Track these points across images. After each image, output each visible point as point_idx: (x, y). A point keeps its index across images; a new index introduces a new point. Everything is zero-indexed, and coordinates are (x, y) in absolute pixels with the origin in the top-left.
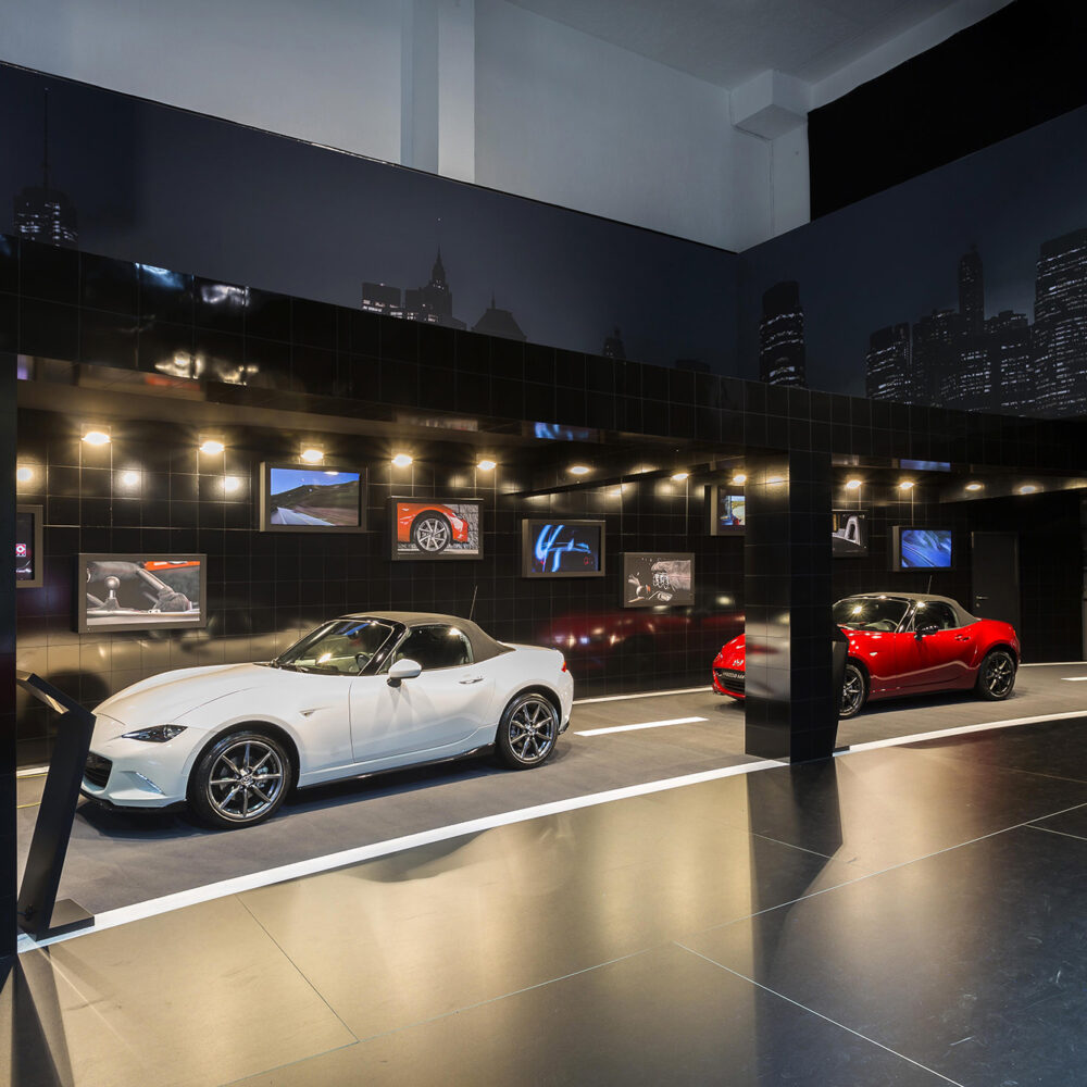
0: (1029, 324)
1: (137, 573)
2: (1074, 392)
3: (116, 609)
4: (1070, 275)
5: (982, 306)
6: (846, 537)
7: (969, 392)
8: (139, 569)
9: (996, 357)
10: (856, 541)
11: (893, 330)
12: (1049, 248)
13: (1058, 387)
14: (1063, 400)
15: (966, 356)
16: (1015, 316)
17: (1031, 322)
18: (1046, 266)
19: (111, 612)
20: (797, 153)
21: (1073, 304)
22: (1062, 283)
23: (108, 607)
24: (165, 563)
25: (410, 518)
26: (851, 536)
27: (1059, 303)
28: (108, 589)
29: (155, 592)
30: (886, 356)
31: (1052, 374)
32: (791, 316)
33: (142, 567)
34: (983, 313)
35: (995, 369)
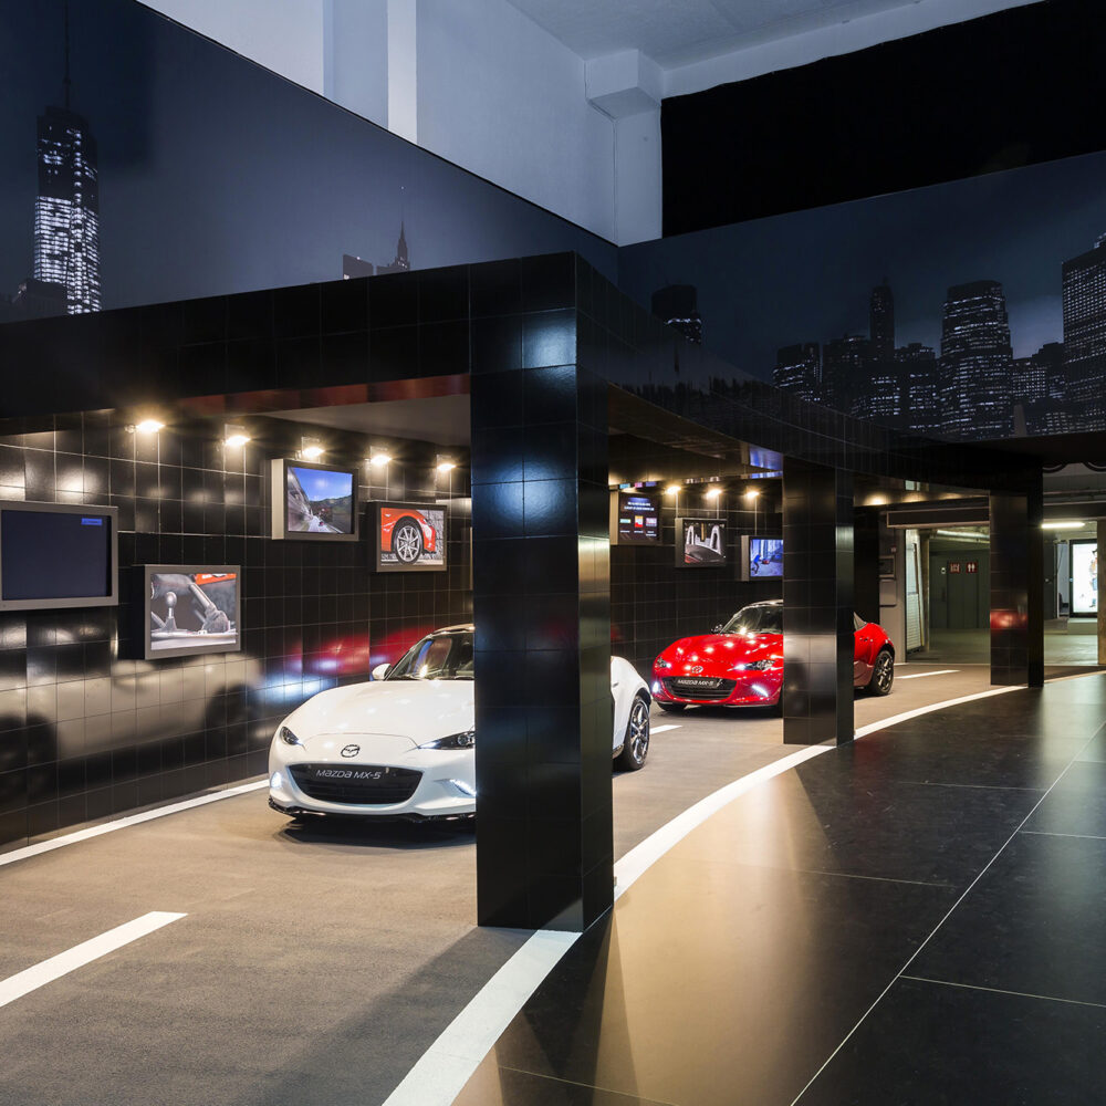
0: (937, 357)
1: (190, 588)
2: (975, 420)
3: (174, 630)
4: (974, 319)
5: (893, 336)
6: (710, 547)
7: (879, 414)
8: (191, 583)
9: (905, 384)
10: (718, 551)
11: (803, 348)
12: (955, 293)
13: (962, 415)
14: (965, 427)
15: (878, 380)
16: (924, 348)
17: (938, 356)
18: (952, 308)
19: (170, 634)
20: (646, 139)
21: (975, 344)
22: (967, 324)
23: (168, 629)
24: (209, 576)
25: (391, 524)
26: (714, 547)
27: (962, 341)
28: (167, 607)
29: (203, 609)
30: (794, 372)
31: (956, 403)
32: (687, 321)
33: (194, 580)
34: (893, 343)
35: (904, 394)
